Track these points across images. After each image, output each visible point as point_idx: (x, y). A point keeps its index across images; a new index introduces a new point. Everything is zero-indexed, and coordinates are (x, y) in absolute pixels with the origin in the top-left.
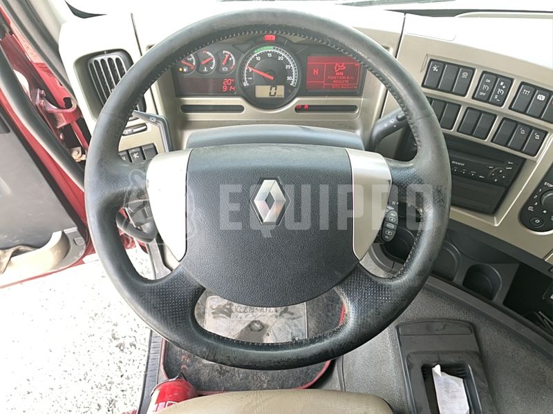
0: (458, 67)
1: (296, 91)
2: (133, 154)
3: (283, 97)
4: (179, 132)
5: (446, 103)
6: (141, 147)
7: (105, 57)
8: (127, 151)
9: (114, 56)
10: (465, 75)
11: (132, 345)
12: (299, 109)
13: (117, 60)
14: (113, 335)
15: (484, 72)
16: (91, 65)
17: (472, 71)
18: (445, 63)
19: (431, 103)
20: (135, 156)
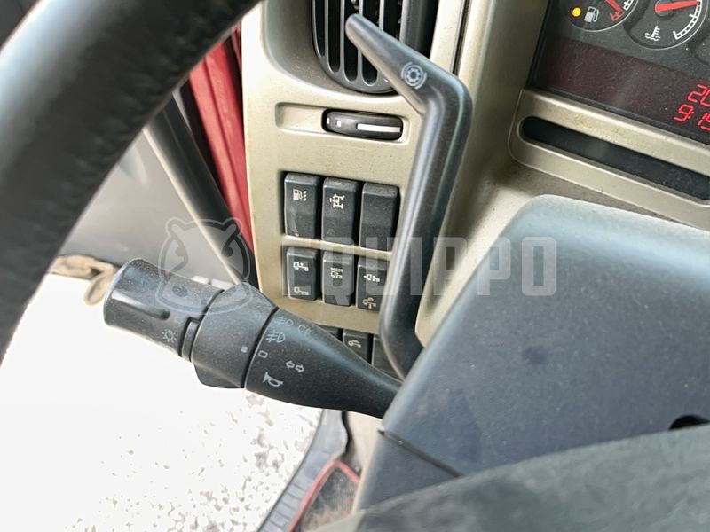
2: (332, 192)
4: (486, 187)
6: (360, 184)
8: (321, 178)
11: (276, 465)
14: (260, 437)
20: (336, 201)
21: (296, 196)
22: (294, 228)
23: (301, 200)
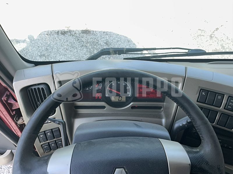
0: (215, 93)
1: (132, 99)
2: (47, 133)
3: (125, 101)
4: (72, 120)
5: (210, 110)
6: (52, 129)
7: (36, 87)
8: (45, 131)
9: (41, 87)
10: (219, 97)
12: (133, 107)
13: (42, 89)
15: (229, 96)
16: (29, 91)
17: (223, 95)
18: (208, 91)
19: (202, 110)
20: (49, 134)
21: (41, 136)
22: (42, 141)
23: (42, 136)
